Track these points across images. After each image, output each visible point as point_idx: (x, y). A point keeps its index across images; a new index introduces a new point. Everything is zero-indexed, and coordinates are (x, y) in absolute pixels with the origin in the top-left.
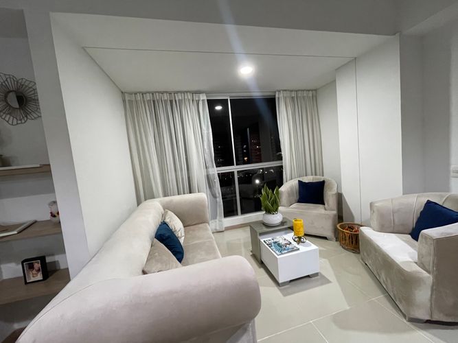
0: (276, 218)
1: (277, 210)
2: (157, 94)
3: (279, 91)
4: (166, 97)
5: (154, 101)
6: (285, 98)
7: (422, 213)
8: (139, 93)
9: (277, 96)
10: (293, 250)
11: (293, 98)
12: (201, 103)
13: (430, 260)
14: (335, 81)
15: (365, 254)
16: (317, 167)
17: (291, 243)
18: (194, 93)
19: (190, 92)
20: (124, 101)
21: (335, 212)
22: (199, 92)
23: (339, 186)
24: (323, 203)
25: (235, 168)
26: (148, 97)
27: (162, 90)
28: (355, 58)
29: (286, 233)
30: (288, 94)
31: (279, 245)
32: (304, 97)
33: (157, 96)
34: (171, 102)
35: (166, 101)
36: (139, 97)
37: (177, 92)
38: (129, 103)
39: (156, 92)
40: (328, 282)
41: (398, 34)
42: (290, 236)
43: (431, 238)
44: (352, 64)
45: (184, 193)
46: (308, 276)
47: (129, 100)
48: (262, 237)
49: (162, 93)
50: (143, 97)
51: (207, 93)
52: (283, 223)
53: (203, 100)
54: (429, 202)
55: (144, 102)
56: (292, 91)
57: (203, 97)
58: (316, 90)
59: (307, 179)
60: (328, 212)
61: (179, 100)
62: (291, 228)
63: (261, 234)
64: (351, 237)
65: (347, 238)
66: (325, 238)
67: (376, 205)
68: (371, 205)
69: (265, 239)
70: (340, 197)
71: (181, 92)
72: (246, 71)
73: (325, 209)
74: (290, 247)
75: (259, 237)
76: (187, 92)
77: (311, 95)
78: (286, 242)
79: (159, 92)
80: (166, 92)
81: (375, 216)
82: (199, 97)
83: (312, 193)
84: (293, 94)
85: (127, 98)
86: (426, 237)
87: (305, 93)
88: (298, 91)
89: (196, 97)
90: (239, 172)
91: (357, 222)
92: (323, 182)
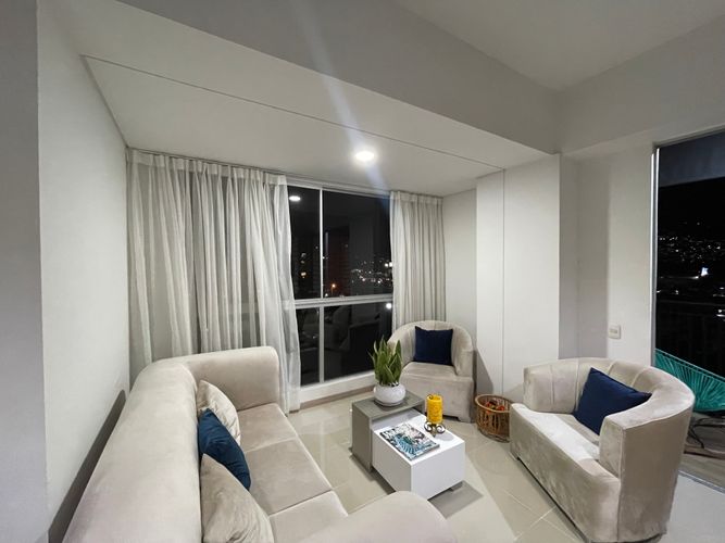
0: (396, 393)
1: (397, 379)
2: (200, 162)
3: (396, 191)
4: (216, 170)
5: (191, 174)
6: (403, 203)
7: (587, 385)
8: (164, 154)
9: (392, 198)
10: (431, 448)
11: (412, 203)
12: (277, 190)
13: (617, 458)
14: (475, 189)
15: (520, 445)
17: (423, 436)
18: (265, 171)
19: (260, 169)
20: (129, 164)
21: (471, 379)
22: (276, 172)
24: (450, 364)
25: (321, 303)
26: (181, 165)
27: (211, 157)
28: (504, 170)
29: (410, 417)
30: (405, 197)
31: (406, 439)
32: (427, 205)
33: (199, 167)
34: (224, 179)
35: (214, 178)
36: (162, 162)
37: (238, 166)
38: (139, 170)
39: (197, 159)
40: (478, 496)
41: (557, 155)
42: (419, 422)
43: (620, 428)
44: (499, 175)
45: (233, 348)
46: (450, 489)
47: (139, 164)
48: (376, 425)
49: (210, 162)
50: (171, 162)
51: (289, 175)
52: (405, 400)
53: (281, 186)
54: (593, 371)
55: (172, 171)
56: (412, 194)
57: (282, 181)
58: (442, 198)
59: (427, 326)
60: (461, 379)
61: (239, 180)
62: (419, 409)
63: (374, 421)
64: (496, 417)
65: (490, 419)
66: (456, 418)
67: (533, 372)
68: (526, 372)
69: (382, 430)
71: (244, 167)
72: (365, 157)
73: (456, 374)
74: (425, 442)
75: (372, 427)
76: (255, 168)
77: (435, 203)
78: (416, 434)
79: (204, 160)
80: (217, 162)
81: (531, 389)
82: (275, 180)
84: (414, 199)
85: (137, 159)
86: (614, 426)
87: (429, 200)
88: (419, 195)
89: (269, 179)
90: (326, 309)
91: (497, 392)
92: (452, 331)
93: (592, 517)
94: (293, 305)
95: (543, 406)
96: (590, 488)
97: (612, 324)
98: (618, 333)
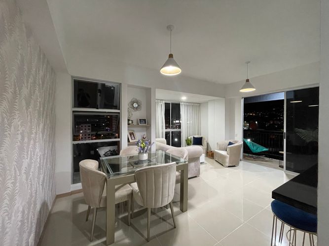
13: (229, 152)
15: (216, 157)
16: (199, 133)
19: (160, 100)
21: (206, 147)
22: (163, 100)
23: (207, 139)
24: (202, 145)
28: (214, 100)
32: (196, 106)
41: (225, 98)
51: (165, 100)
54: (230, 142)
57: (164, 102)
58: (200, 104)
59: (196, 136)
67: (219, 143)
68: (217, 143)
70: (208, 144)
72: (184, 98)
77: (198, 105)
81: (218, 146)
83: (198, 141)
86: (228, 147)
88: (194, 103)
89: (161, 102)
90: (172, 132)
91: (212, 150)
92: (202, 138)
93: (225, 162)
94: (165, 130)
95: (220, 149)
96: (224, 157)
97: (236, 134)
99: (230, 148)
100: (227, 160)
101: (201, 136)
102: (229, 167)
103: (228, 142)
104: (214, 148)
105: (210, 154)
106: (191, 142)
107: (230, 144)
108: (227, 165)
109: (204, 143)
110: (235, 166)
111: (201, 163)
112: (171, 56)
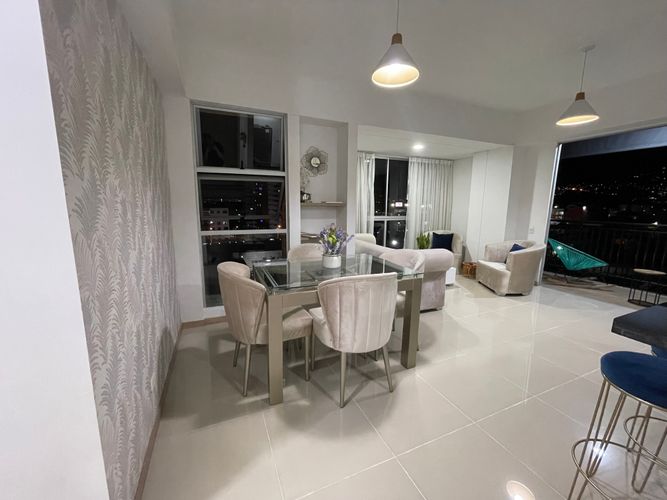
12: (371, 161)
13: (510, 265)
16: (446, 224)
18: (368, 153)
19: (365, 152)
21: (460, 255)
22: (371, 153)
23: (465, 238)
24: (451, 249)
25: (385, 218)
32: (444, 165)
41: (513, 145)
43: (512, 255)
51: (376, 153)
53: (372, 159)
54: (514, 245)
57: (374, 157)
58: (453, 160)
59: (440, 232)
60: (456, 256)
67: (490, 247)
68: (486, 247)
70: (464, 249)
72: (418, 148)
73: (453, 253)
77: (449, 164)
82: (370, 157)
83: (444, 241)
84: (437, 162)
87: (446, 162)
88: (440, 159)
89: (368, 156)
90: (388, 222)
91: (473, 261)
92: (452, 235)
93: (499, 286)
94: (373, 218)
96: (498, 275)
97: (531, 227)
98: (533, 230)
99: (515, 256)
100: (506, 281)
101: (450, 232)
102: (507, 295)
103: (510, 245)
104: (477, 256)
105: (469, 270)
106: (428, 242)
107: (516, 248)
108: (505, 291)
109: (457, 246)
110: (521, 295)
111: (448, 285)
112: (397, 39)
